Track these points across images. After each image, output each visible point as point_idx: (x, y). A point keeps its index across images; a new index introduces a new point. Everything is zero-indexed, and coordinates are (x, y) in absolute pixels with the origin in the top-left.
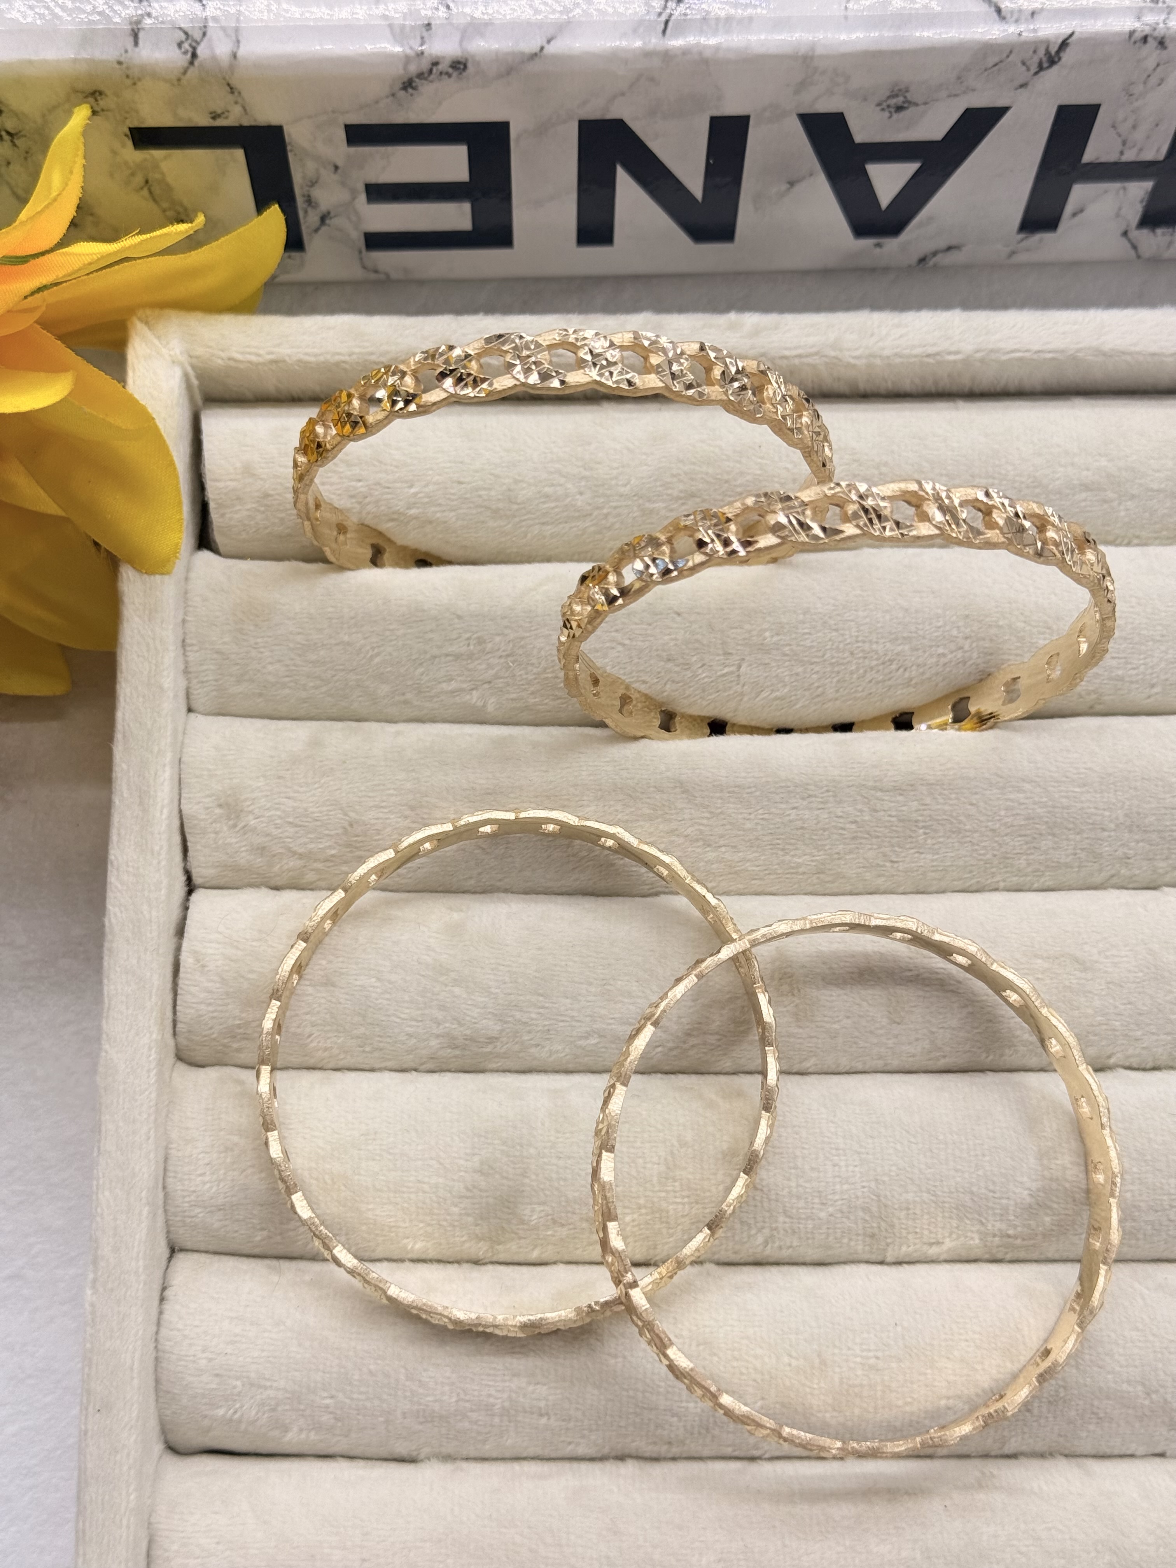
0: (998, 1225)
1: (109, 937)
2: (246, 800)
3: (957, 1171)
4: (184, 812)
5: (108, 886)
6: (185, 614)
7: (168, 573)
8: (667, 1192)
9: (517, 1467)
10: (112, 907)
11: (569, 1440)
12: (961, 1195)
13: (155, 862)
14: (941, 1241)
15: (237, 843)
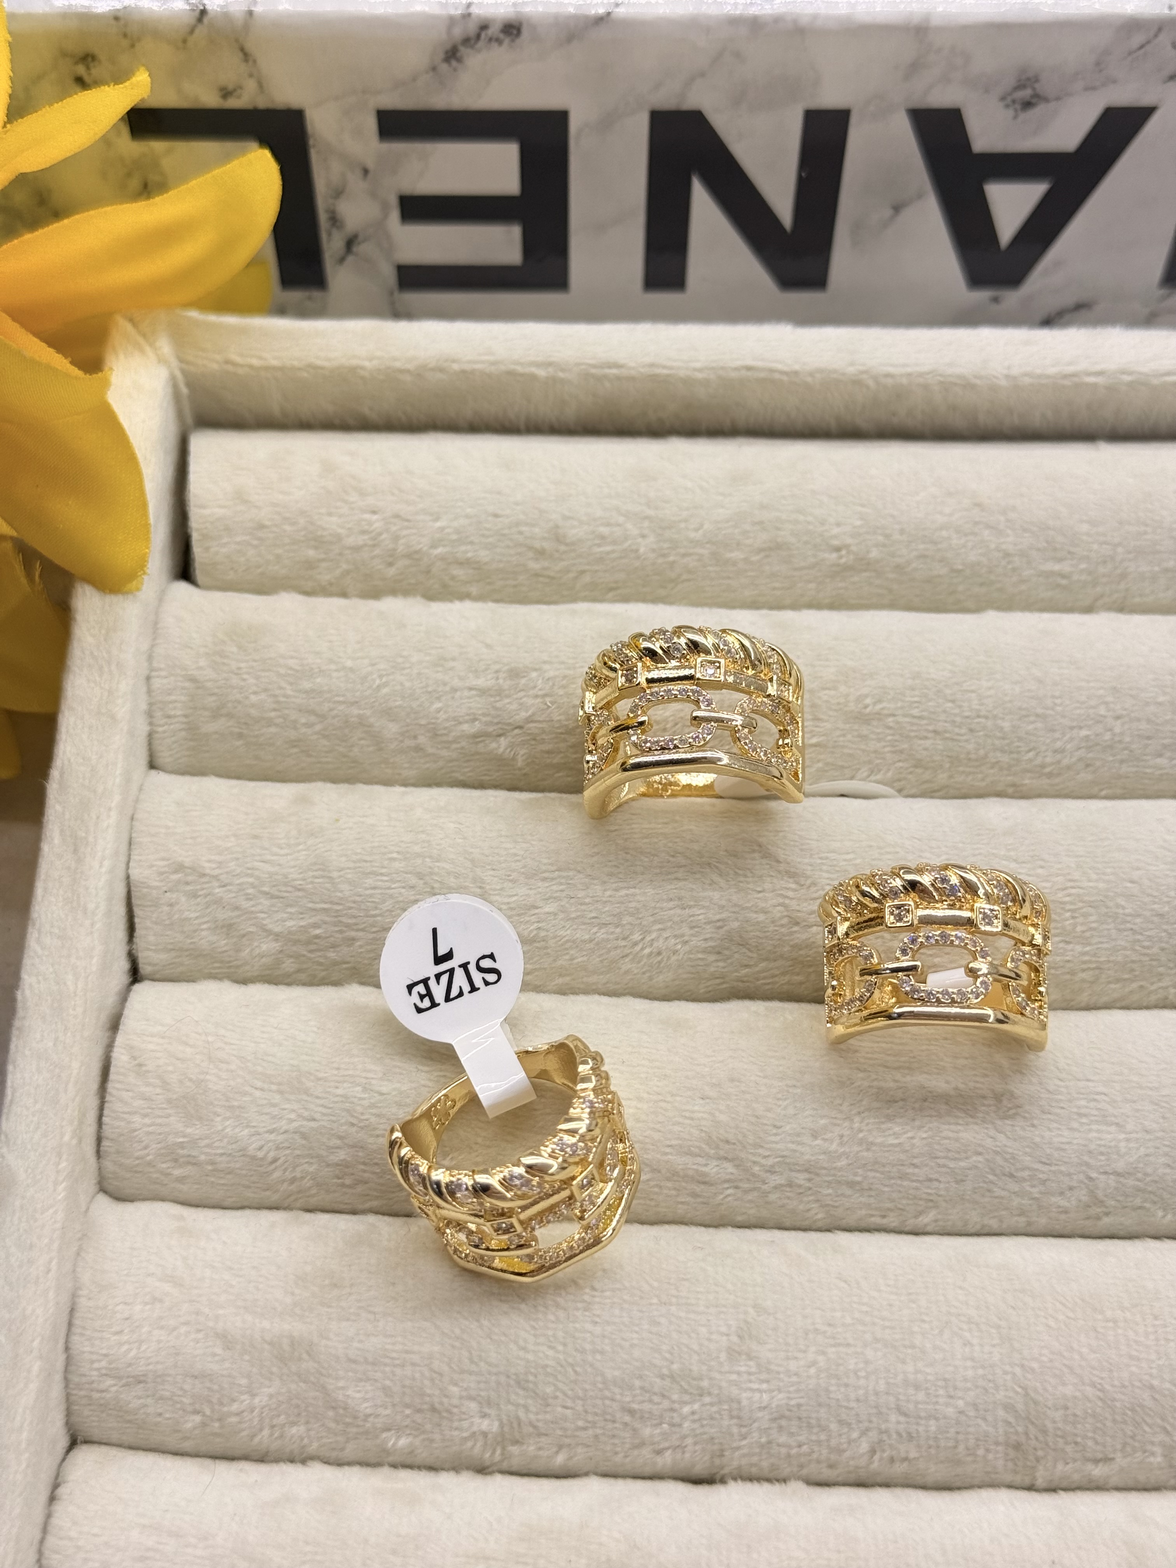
1: (20, 1013)
2: (210, 862)
4: (132, 878)
5: (26, 951)
6: (153, 646)
7: (133, 593)
8: (739, 1373)
10: (28, 979)
13: (87, 923)
14: (1112, 1456)
15: (197, 918)
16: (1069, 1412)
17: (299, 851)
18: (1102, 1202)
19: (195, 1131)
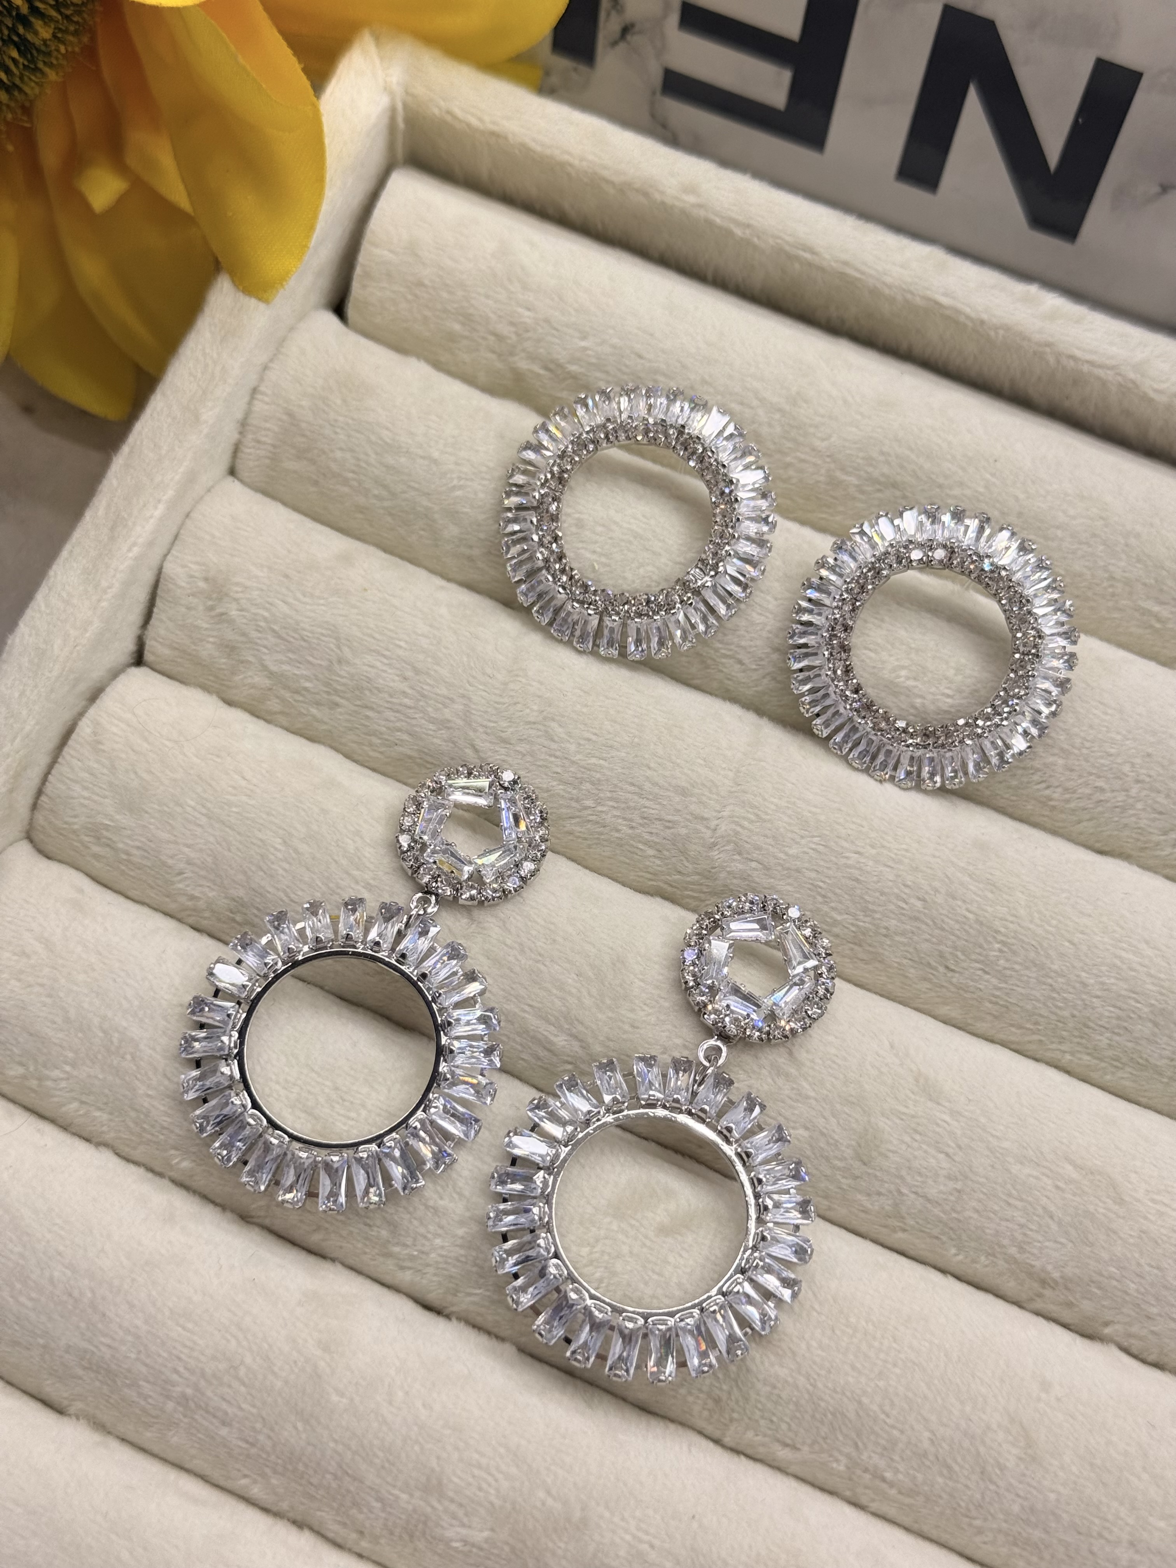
0: (876, 1459)
2: (237, 584)
3: (853, 1367)
4: (164, 570)
5: (33, 602)
6: (271, 360)
7: (267, 301)
9: (173, 1475)
10: (24, 627)
11: (246, 1472)
12: (845, 1400)
13: (95, 598)
14: (798, 1446)
15: (206, 629)
16: (776, 1392)
17: (319, 605)
18: (903, 1218)
19: (124, 819)
